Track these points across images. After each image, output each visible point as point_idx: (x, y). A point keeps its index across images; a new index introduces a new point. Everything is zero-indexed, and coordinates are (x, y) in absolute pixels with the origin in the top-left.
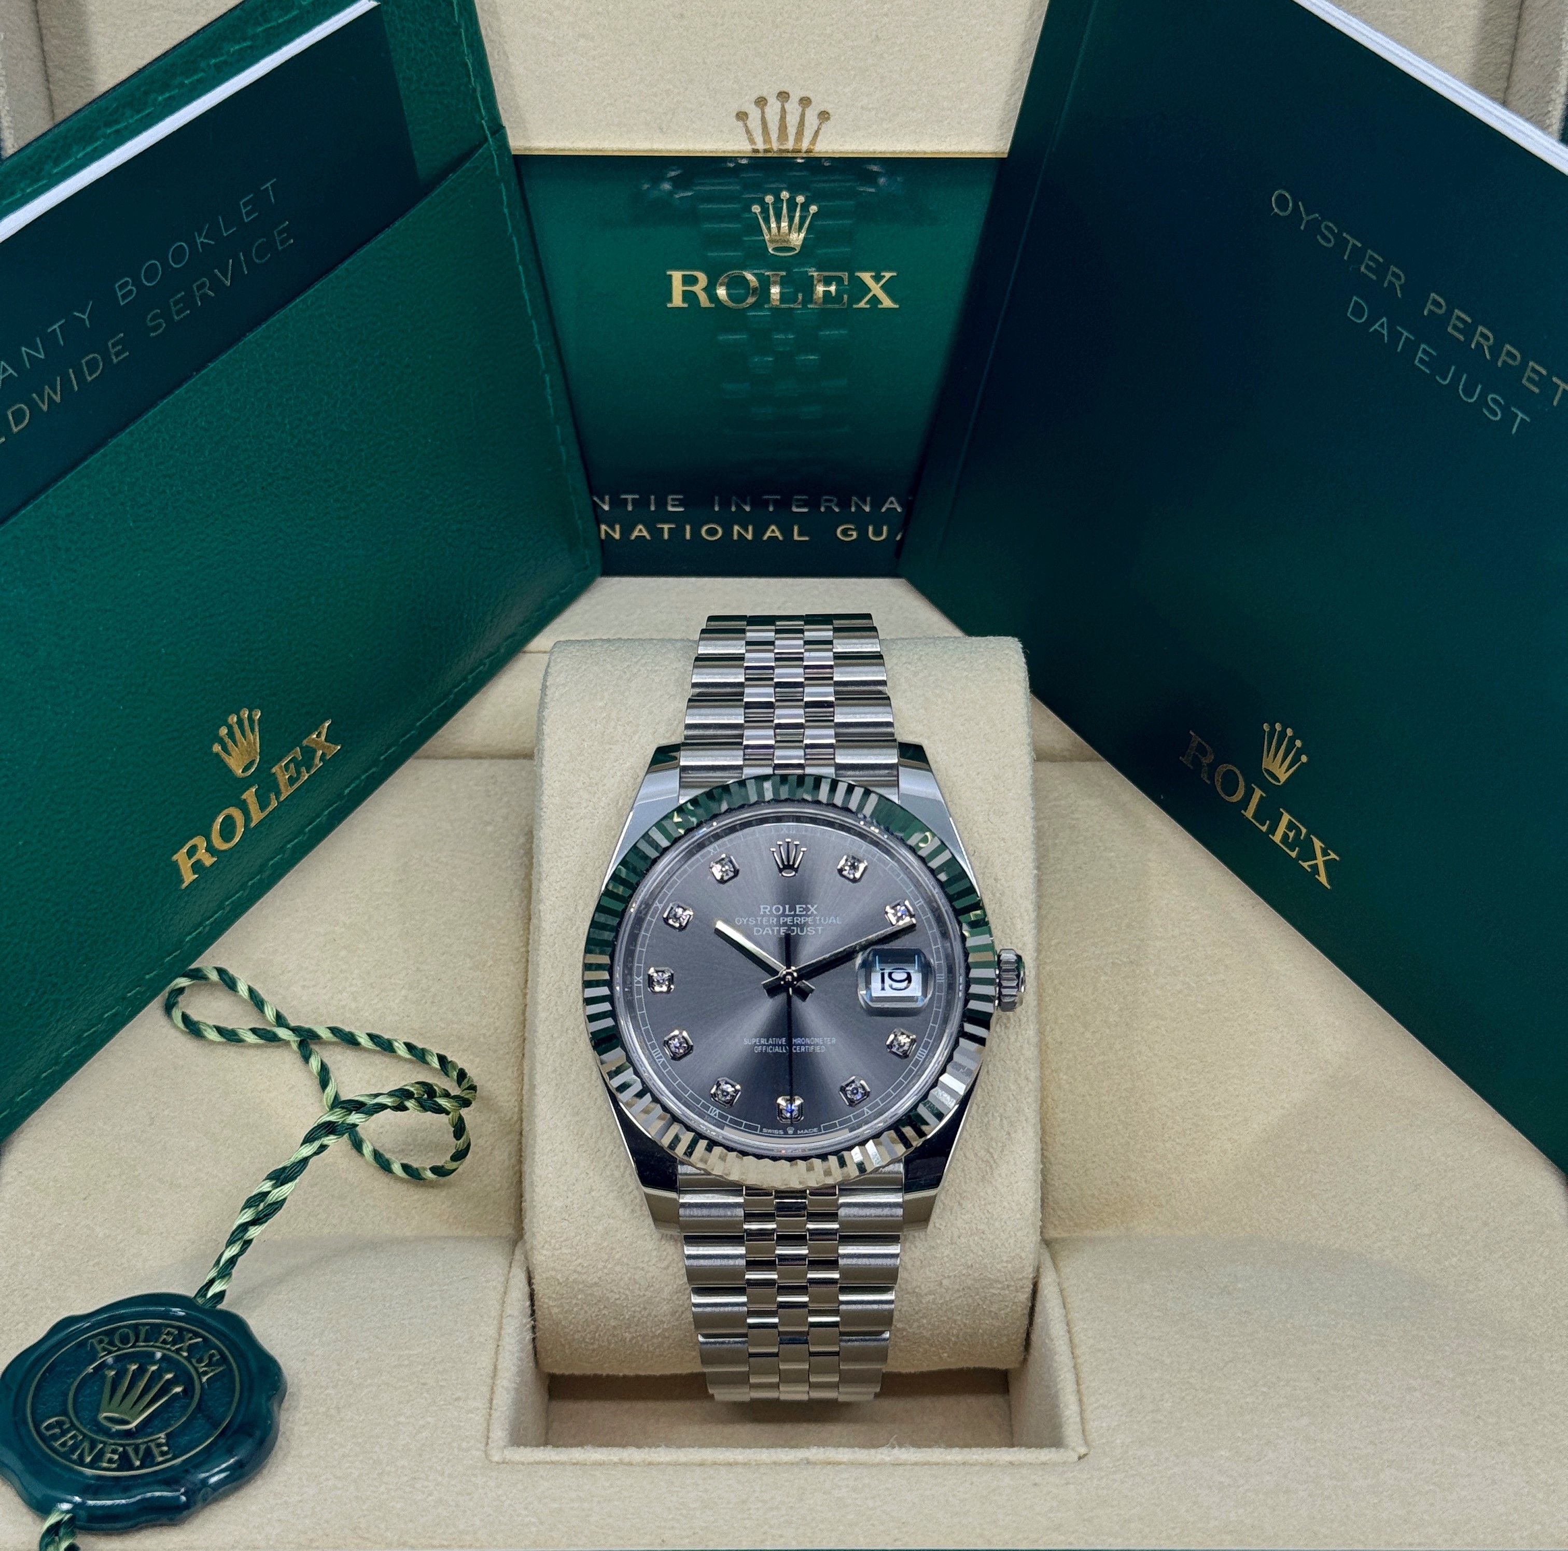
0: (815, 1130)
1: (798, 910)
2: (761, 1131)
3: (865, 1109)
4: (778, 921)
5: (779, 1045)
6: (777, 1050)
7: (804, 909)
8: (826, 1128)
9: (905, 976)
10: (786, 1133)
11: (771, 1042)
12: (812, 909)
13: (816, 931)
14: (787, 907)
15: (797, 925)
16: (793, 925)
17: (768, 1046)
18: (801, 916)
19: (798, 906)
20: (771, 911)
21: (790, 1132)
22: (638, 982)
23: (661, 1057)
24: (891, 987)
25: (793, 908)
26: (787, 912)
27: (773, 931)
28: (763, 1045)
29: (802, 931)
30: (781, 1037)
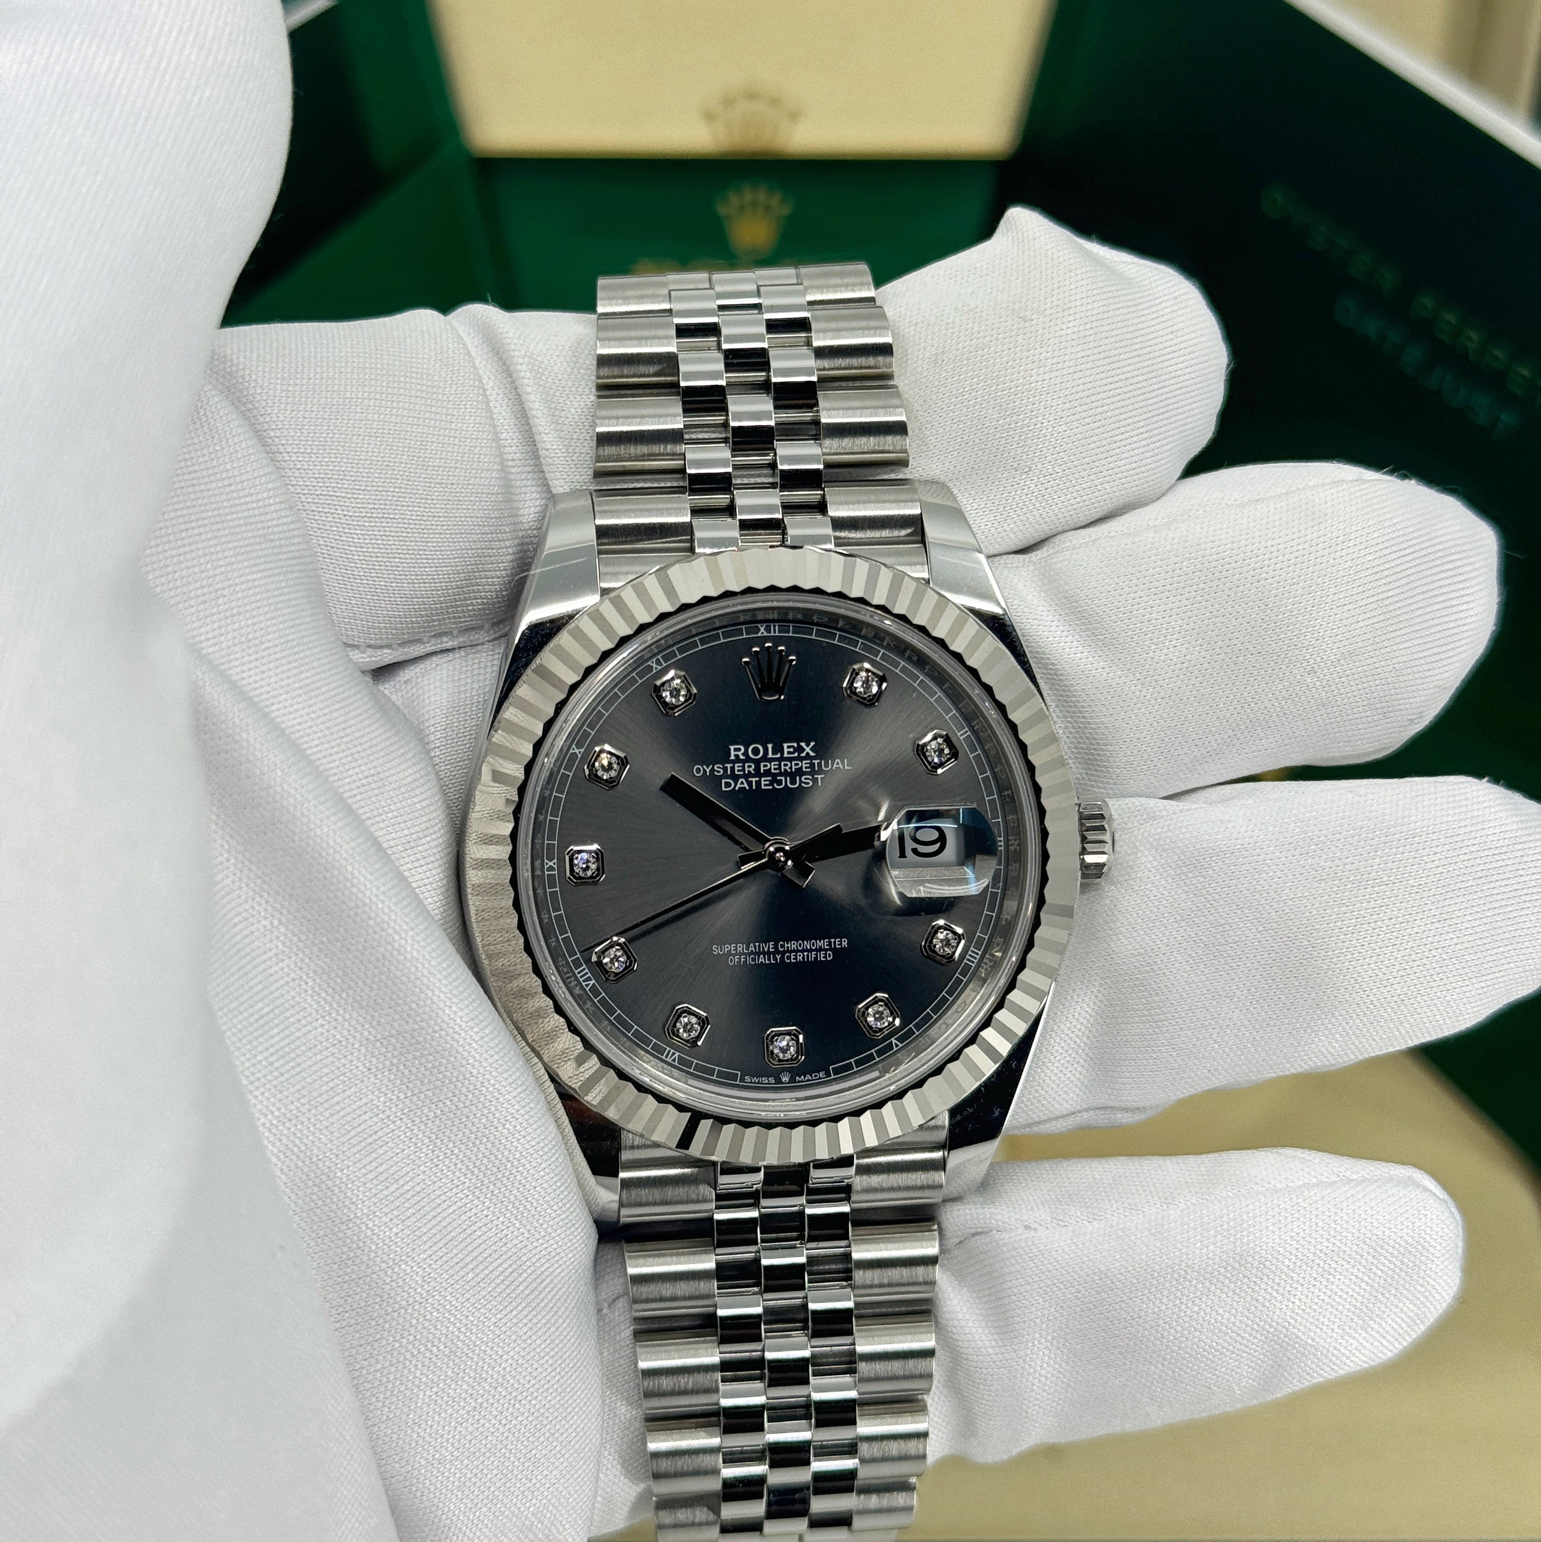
0: (822, 1074)
1: (786, 750)
2: (742, 1080)
3: (893, 1040)
4: (757, 768)
5: (764, 953)
6: (761, 960)
7: (795, 750)
8: (836, 1071)
9: (935, 835)
10: (778, 1081)
11: (752, 948)
12: (808, 750)
13: (815, 781)
14: (770, 746)
15: (786, 774)
16: (780, 774)
17: (750, 954)
18: (790, 760)
19: (785, 745)
20: (746, 753)
21: (785, 1079)
22: (551, 868)
23: (589, 979)
24: (915, 851)
25: (778, 749)
26: (770, 755)
27: (750, 783)
28: (740, 954)
29: (793, 782)
30: (766, 941)
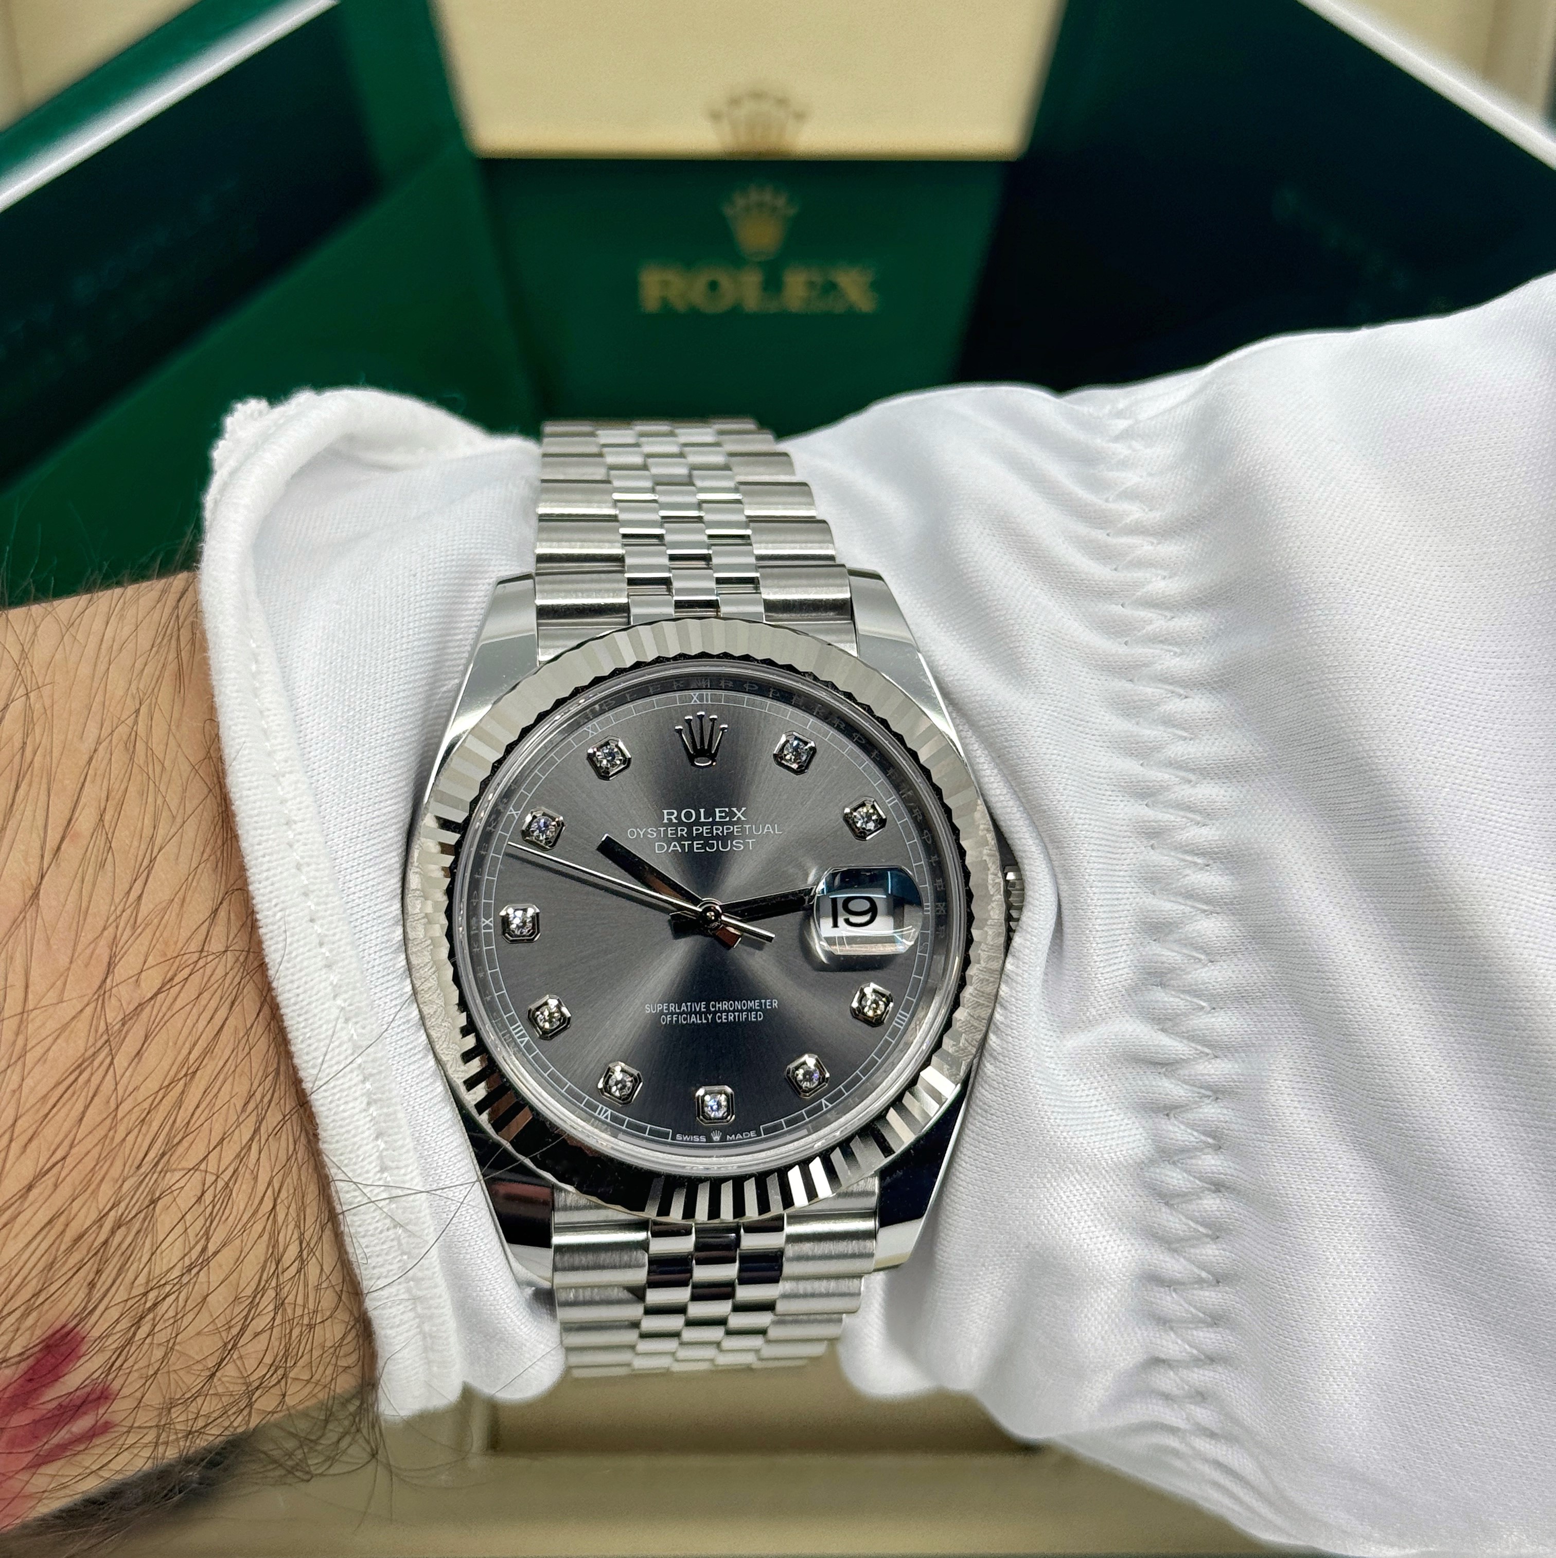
0: (752, 1134)
1: (718, 814)
2: (674, 1138)
3: (823, 1100)
4: (690, 832)
5: (696, 1013)
6: (693, 1019)
7: (727, 814)
8: (767, 1131)
9: (866, 905)
10: (709, 1140)
11: (684, 1008)
12: (739, 814)
13: (746, 845)
14: (702, 811)
15: (717, 838)
16: (713, 838)
17: (681, 1014)
18: (722, 824)
19: (717, 810)
20: (677, 818)
21: (716, 1138)
22: (487, 927)
23: (523, 1036)
24: (847, 921)
25: (710, 813)
26: (702, 820)
27: (683, 846)
28: (672, 1014)
29: (724, 846)
30: (698, 1001)
